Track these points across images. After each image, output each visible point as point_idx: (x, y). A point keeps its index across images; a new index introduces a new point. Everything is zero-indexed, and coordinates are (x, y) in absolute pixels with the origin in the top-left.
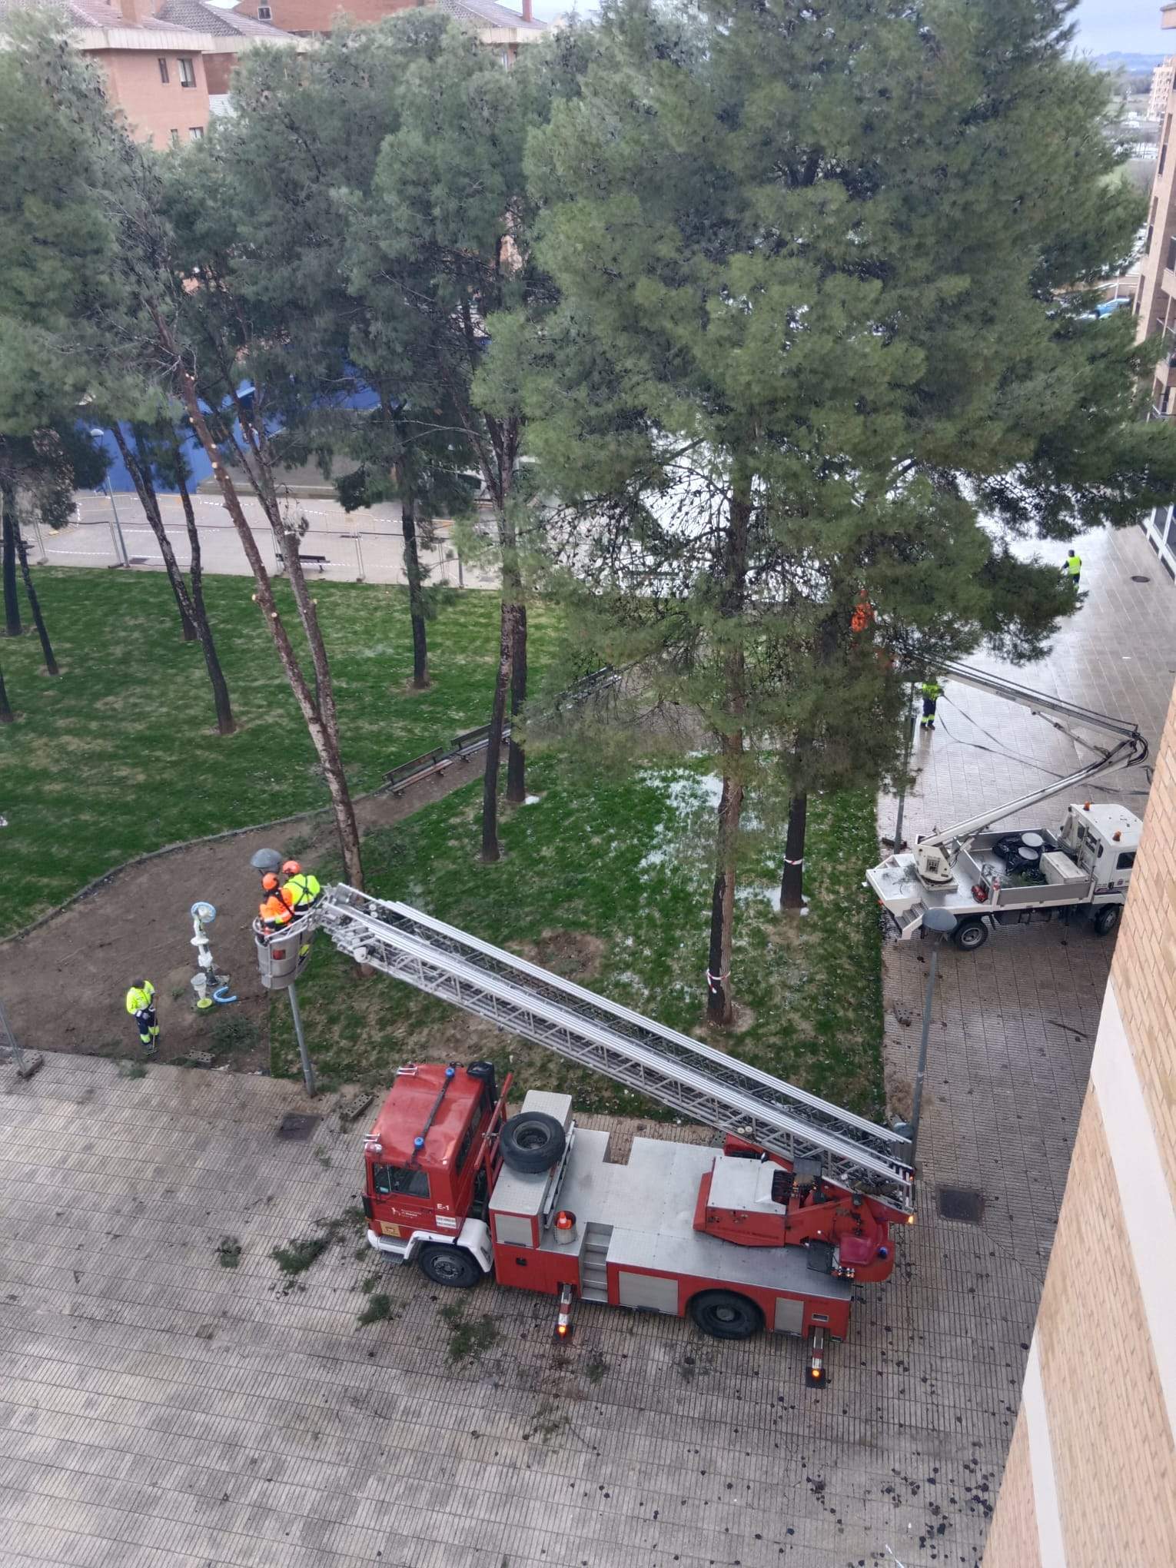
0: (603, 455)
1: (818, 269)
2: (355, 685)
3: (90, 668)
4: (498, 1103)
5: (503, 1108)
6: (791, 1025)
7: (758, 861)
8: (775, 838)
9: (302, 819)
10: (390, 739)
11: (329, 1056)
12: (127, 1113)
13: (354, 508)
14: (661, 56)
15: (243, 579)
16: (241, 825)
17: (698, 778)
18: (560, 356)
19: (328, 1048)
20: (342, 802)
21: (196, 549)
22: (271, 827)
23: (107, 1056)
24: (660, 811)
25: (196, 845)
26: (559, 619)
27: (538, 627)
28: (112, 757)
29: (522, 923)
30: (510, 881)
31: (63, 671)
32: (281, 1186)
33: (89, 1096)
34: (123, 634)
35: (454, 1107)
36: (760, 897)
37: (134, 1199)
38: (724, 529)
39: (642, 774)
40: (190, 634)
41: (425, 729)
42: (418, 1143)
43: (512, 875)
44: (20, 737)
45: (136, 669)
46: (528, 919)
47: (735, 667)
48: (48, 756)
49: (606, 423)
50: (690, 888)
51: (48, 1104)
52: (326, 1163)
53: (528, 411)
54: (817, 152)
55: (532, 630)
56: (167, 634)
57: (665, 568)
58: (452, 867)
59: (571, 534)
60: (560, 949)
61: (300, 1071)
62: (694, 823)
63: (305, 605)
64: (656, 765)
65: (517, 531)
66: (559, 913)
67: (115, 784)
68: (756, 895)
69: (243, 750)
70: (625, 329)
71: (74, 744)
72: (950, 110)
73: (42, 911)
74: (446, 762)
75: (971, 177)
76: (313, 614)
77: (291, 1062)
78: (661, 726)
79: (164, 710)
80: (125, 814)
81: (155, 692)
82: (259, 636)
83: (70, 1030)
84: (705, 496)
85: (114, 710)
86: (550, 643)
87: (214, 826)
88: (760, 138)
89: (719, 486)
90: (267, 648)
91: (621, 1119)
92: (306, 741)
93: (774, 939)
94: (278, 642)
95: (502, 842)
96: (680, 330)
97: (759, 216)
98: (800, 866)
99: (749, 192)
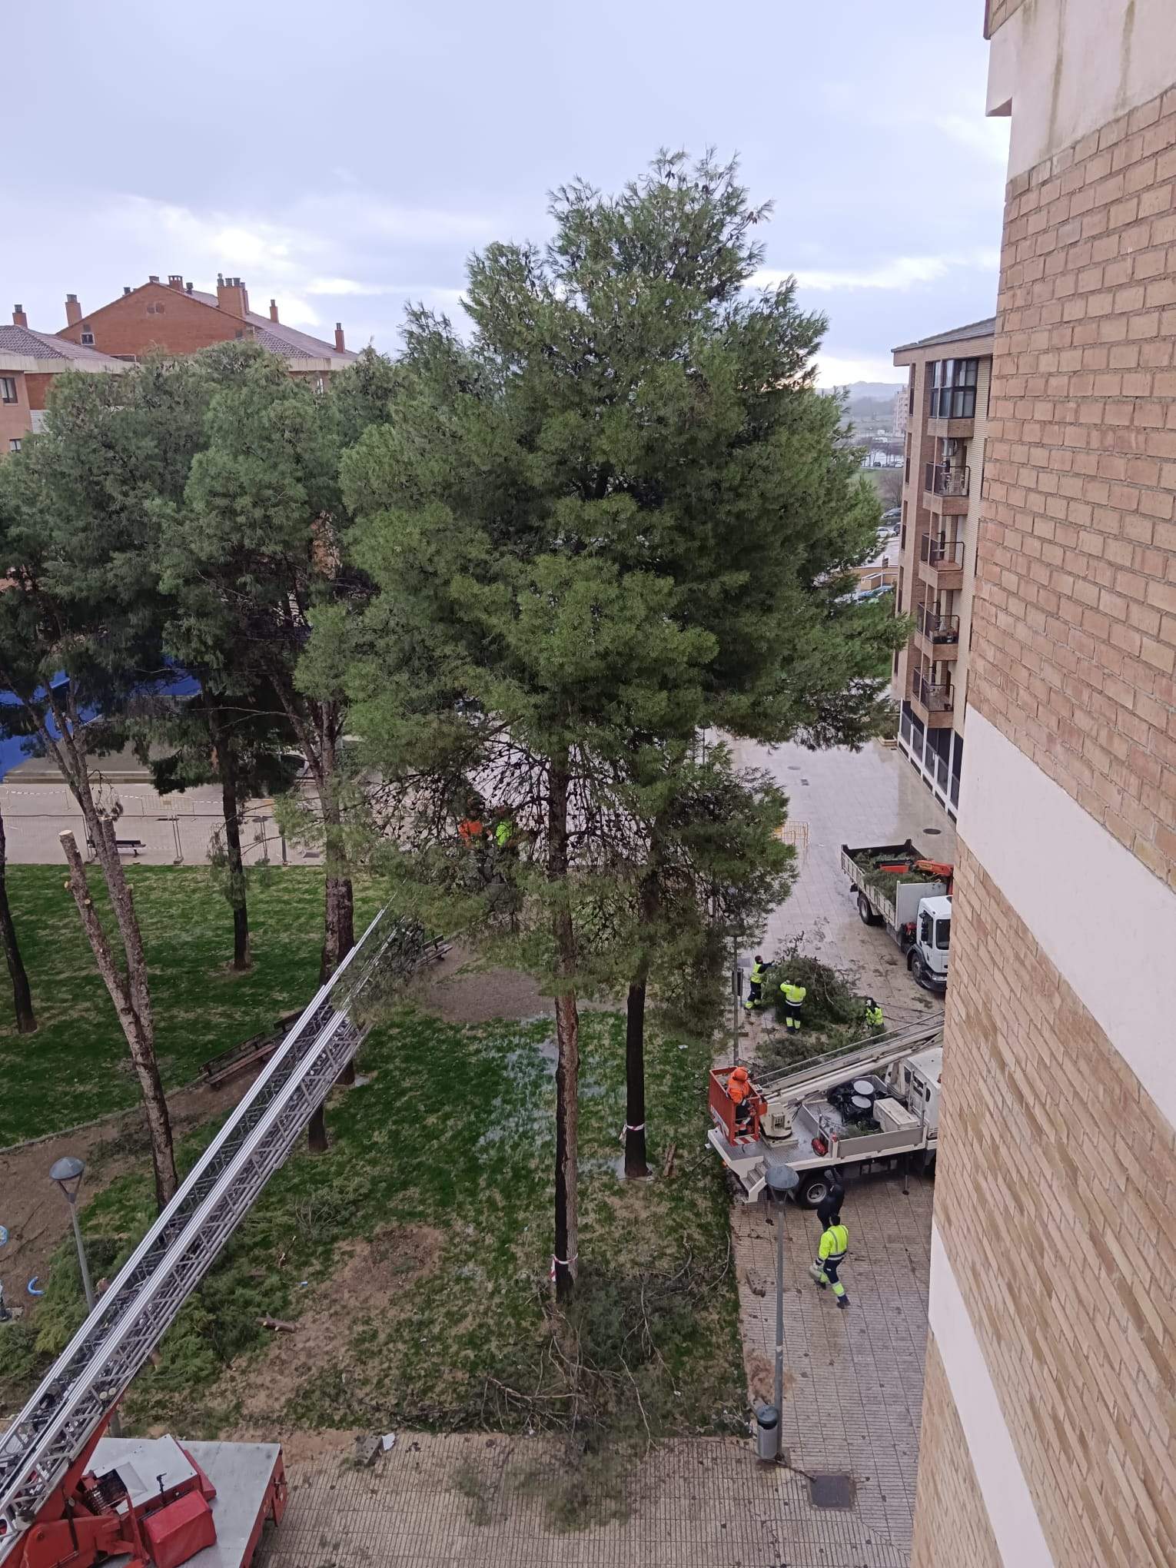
0: (426, 733)
1: (616, 567)
2: (169, 971)
7: (599, 1130)
8: (615, 1103)
9: (107, 1122)
10: (208, 1026)
13: (168, 791)
14: (464, 390)
15: (51, 867)
16: (39, 1132)
17: (535, 1045)
18: (381, 644)
20: (155, 1099)
22: (73, 1133)
24: (497, 1083)
26: (387, 891)
27: (364, 901)
29: (353, 1219)
30: (339, 1173)
36: (604, 1168)
38: (545, 798)
39: (475, 1047)
41: (246, 1013)
43: (341, 1166)
46: (360, 1213)
47: (564, 929)
49: (427, 704)
50: (533, 1164)
53: (350, 693)
54: (606, 470)
55: (359, 903)
59: (396, 808)
60: (396, 1244)
62: (533, 1094)
63: (118, 891)
64: (490, 1034)
65: (341, 807)
66: (394, 1203)
68: (600, 1166)
69: (43, 1050)
70: (441, 620)
72: (718, 436)
74: (267, 1047)
75: (742, 490)
76: (127, 900)
82: (65, 926)
84: (525, 768)
87: (9, 1136)
88: (556, 458)
89: (538, 758)
90: (77, 938)
91: (468, 1436)
92: (116, 1035)
93: (621, 1213)
94: (89, 929)
95: (331, 1130)
96: (494, 621)
97: (559, 523)
98: (642, 1131)
99: (549, 503)
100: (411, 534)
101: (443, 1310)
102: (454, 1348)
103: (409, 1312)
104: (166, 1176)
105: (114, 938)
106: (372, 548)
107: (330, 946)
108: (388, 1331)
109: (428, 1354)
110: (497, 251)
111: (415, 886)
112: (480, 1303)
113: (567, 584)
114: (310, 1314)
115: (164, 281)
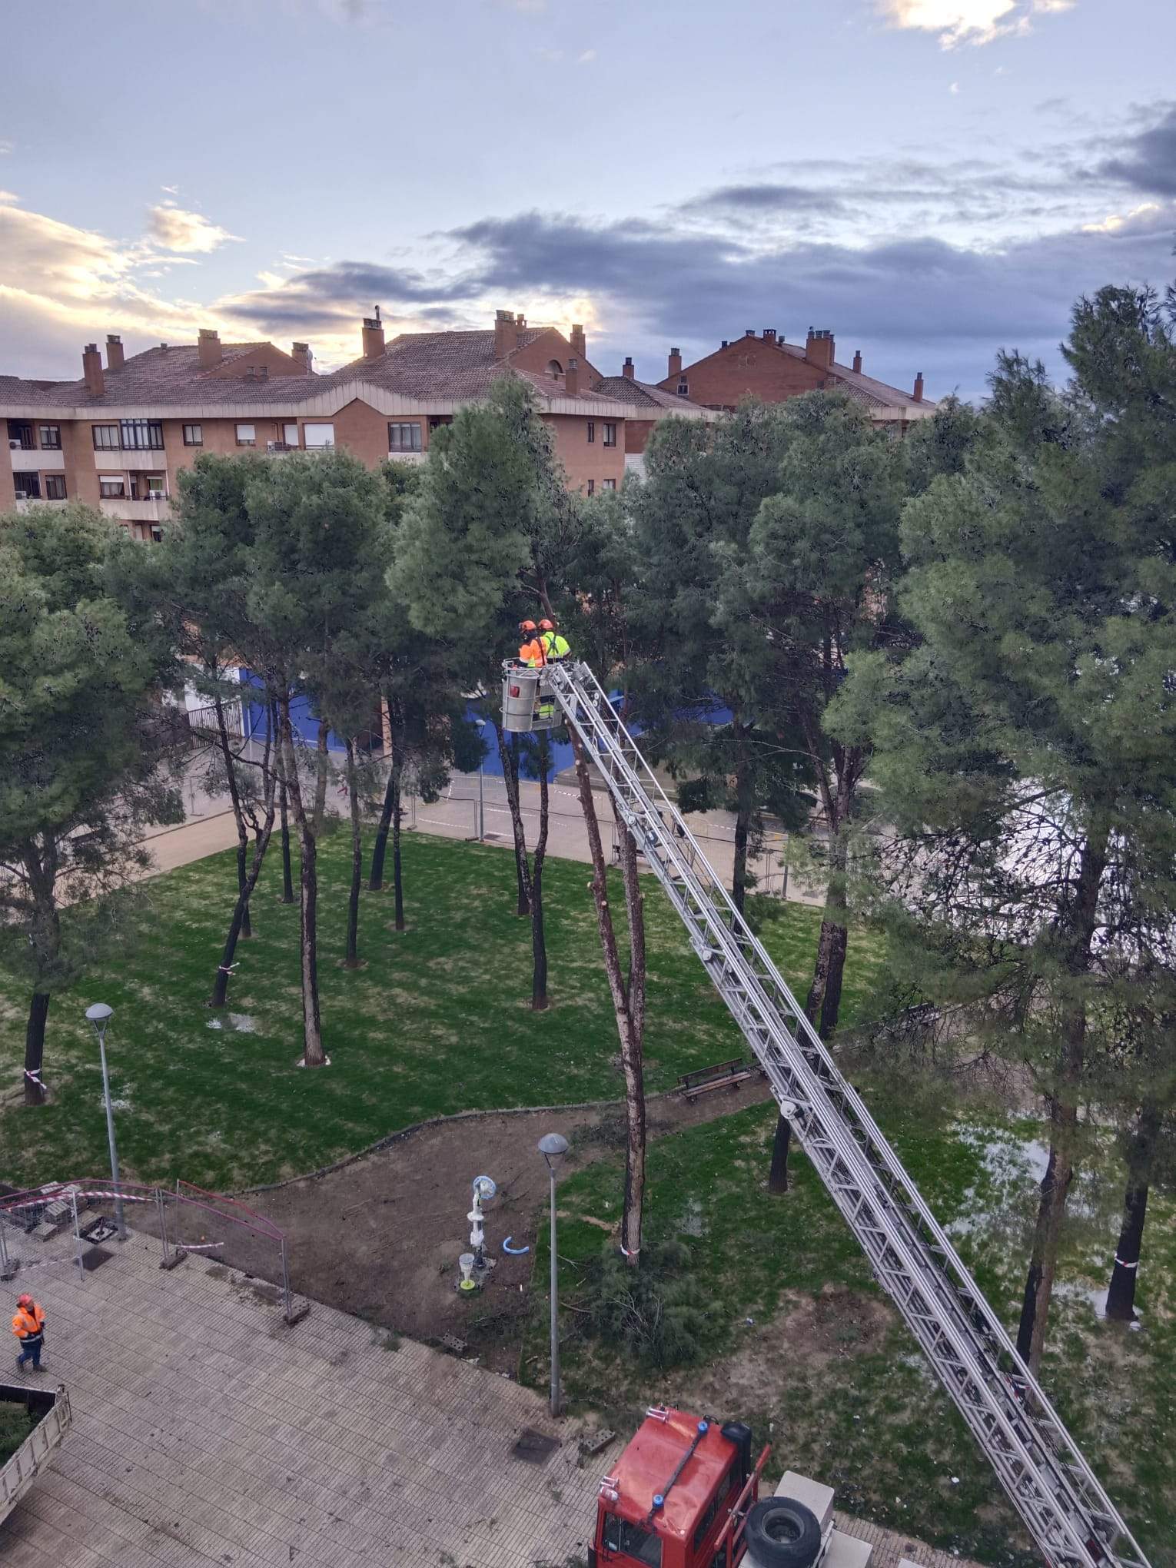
0: (949, 792)
2: (665, 980)
3: (431, 928)
4: (751, 1478)
5: (755, 1485)
6: (1106, 1464)
7: (1083, 1255)
8: (1107, 1231)
9: (592, 1108)
10: (691, 1040)
11: (578, 1375)
12: (374, 1386)
13: (690, 811)
14: (1049, 439)
15: (580, 864)
16: (534, 1103)
17: (1020, 1143)
18: (915, 695)
19: (579, 1365)
20: (636, 1099)
21: (544, 834)
22: (563, 1111)
23: (368, 1320)
24: (972, 1173)
25: (490, 1115)
26: (880, 946)
27: (857, 950)
28: (433, 1015)
29: (803, 1271)
30: (795, 1219)
31: (407, 928)
32: (506, 1511)
33: (342, 1359)
34: (466, 901)
35: (702, 1469)
36: (1081, 1298)
37: (363, 1484)
38: (1074, 882)
39: (952, 1127)
40: (523, 910)
41: (728, 1036)
42: (657, 1502)
43: (798, 1212)
44: (358, 983)
45: (470, 935)
46: (810, 1266)
47: (1074, 1030)
48: (378, 1005)
49: (956, 762)
50: (1000, 1270)
51: (304, 1357)
52: (557, 1496)
53: (876, 742)
55: (851, 952)
56: (503, 906)
57: (1004, 910)
58: (735, 1190)
59: (906, 865)
60: (843, 1309)
61: (548, 1384)
62: (1010, 1195)
63: (634, 898)
64: (971, 1119)
65: (849, 854)
66: (845, 1267)
67: (430, 1042)
68: (1077, 1295)
69: (550, 1028)
70: (985, 677)
71: (403, 997)
73: (341, 1155)
74: (744, 1075)
76: (638, 908)
77: (541, 1371)
78: (984, 1079)
79: (487, 977)
80: (432, 1072)
81: (482, 959)
82: (584, 920)
83: (340, 1284)
84: (1055, 845)
85: (444, 970)
86: (868, 968)
87: (510, 1099)
88: (1145, 514)
89: (1072, 837)
90: (591, 933)
91: (889, 1532)
92: (611, 1029)
93: (1095, 1352)
94: (602, 929)
95: (792, 1172)
96: (1046, 681)
97: (1138, 584)
98: (1134, 1270)
99: (1129, 562)
100: (966, 586)
101: (882, 1394)
102: (887, 1437)
103: (845, 1384)
104: (635, 1174)
105: (621, 939)
106: (922, 599)
107: (817, 989)
108: (822, 1395)
109: (859, 1433)
110: (1108, 294)
111: (917, 950)
112: (921, 1399)
113: (1137, 650)
114: (748, 1352)
115: (759, 335)
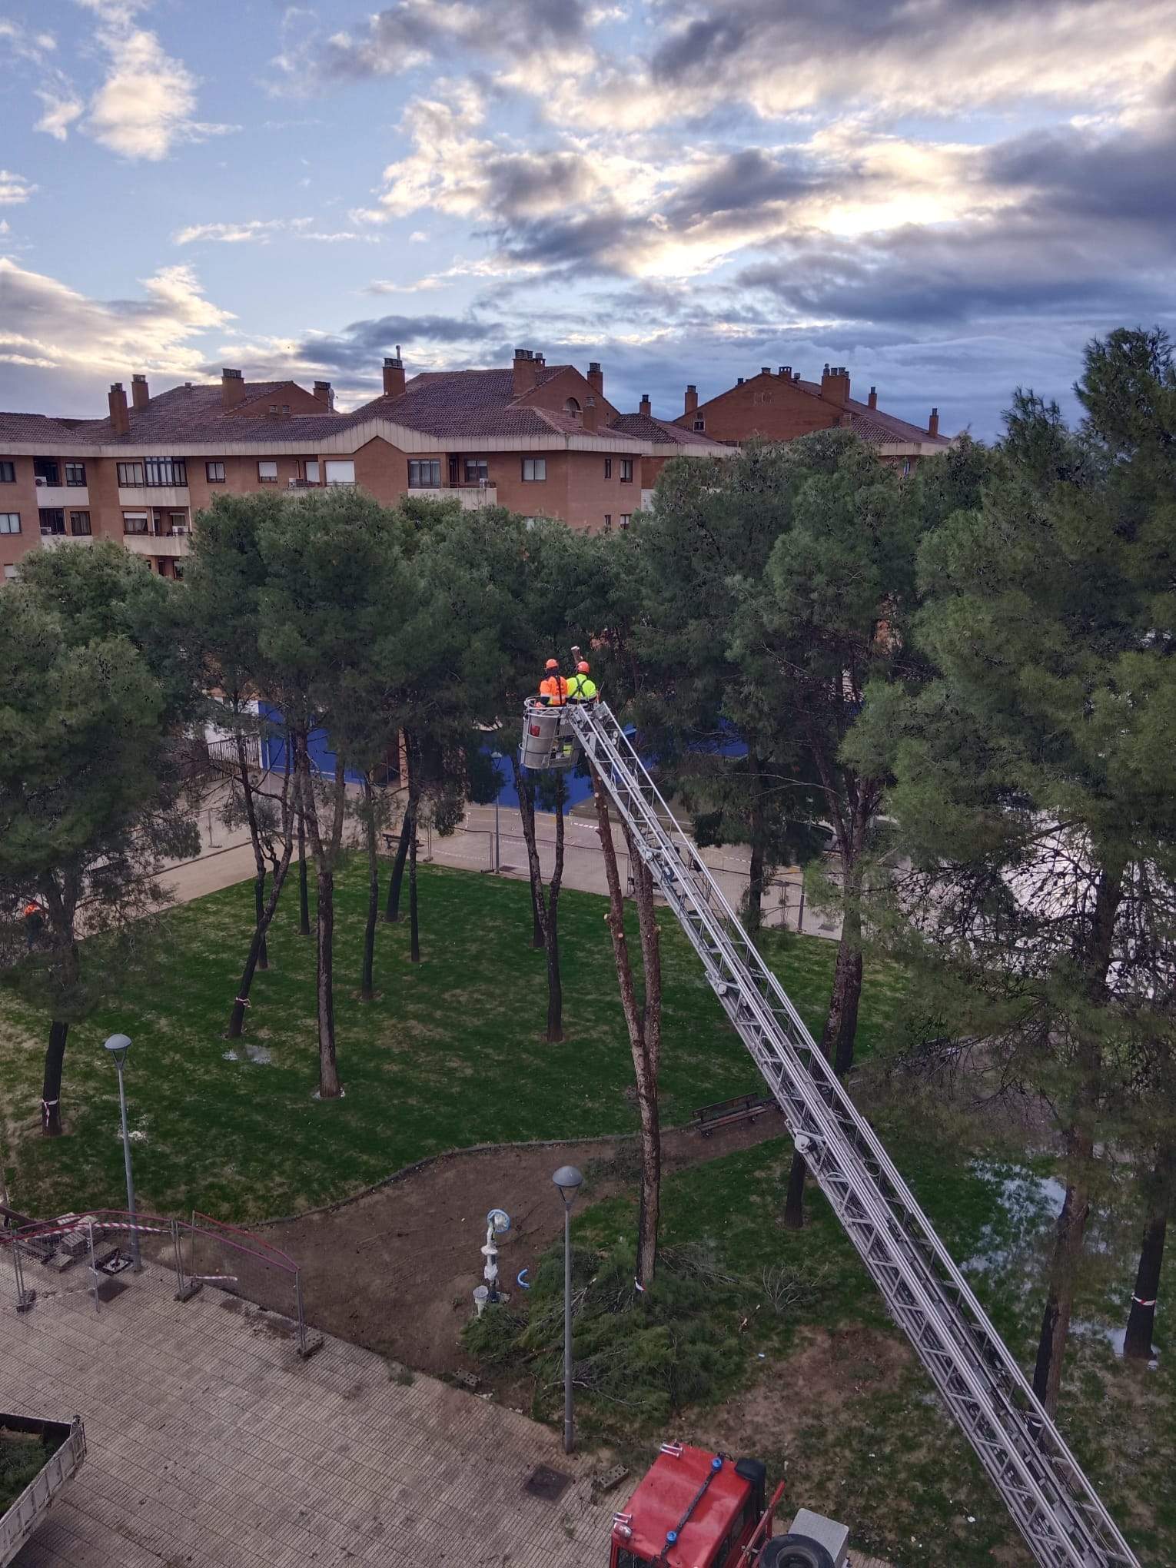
0: (968, 825)
2: (680, 1013)
3: (446, 960)
4: (765, 1515)
5: (769, 1522)
6: (1124, 1505)
7: (1101, 1293)
8: (1125, 1269)
9: (607, 1142)
10: (707, 1075)
11: (591, 1411)
12: (387, 1421)
13: (705, 846)
14: (1062, 477)
15: (595, 896)
16: (550, 1136)
18: (931, 728)
20: (651, 1132)
21: (560, 866)
22: (577, 1144)
23: (382, 1354)
24: (989, 1210)
25: (504, 1148)
26: (897, 979)
27: (873, 983)
28: (447, 1047)
31: (423, 959)
32: (519, 1547)
33: (355, 1393)
34: (481, 933)
35: (716, 1505)
36: (1099, 1337)
37: (375, 1518)
38: (1089, 915)
40: (539, 941)
41: (743, 1070)
42: (671, 1539)
43: (813, 1248)
44: (375, 1016)
45: (485, 967)
46: (826, 1303)
48: (394, 1037)
49: (974, 795)
50: (1017, 1308)
51: (317, 1391)
52: (570, 1533)
53: (896, 773)
55: (867, 986)
56: (518, 939)
57: (1019, 944)
58: (751, 1225)
59: (922, 899)
60: (858, 1347)
61: (561, 1420)
62: (1028, 1232)
63: (650, 931)
64: (989, 1155)
65: (865, 887)
66: (861, 1304)
67: (444, 1074)
68: (1095, 1333)
69: (564, 1060)
70: (1000, 710)
71: (418, 1029)
73: (356, 1188)
74: (759, 1109)
76: (654, 941)
77: (554, 1407)
79: (502, 1009)
80: (447, 1105)
81: (497, 991)
82: (599, 952)
83: (354, 1317)
84: (1070, 879)
85: (459, 1002)
86: (885, 1002)
87: (525, 1132)
88: (1157, 550)
89: (1087, 871)
90: (607, 965)
92: (627, 1062)
93: (1113, 1391)
94: (618, 962)
95: (807, 1208)
96: (1062, 715)
97: (1151, 620)
98: (1152, 1308)
99: (1142, 598)
100: (982, 620)
101: (898, 1432)
102: (903, 1476)
103: (860, 1422)
104: (650, 1209)
105: (637, 972)
106: (940, 631)
107: (832, 1022)
108: (837, 1433)
109: (874, 1472)
110: (1120, 336)
112: (937, 1437)
113: (1150, 685)
114: (763, 1389)
115: (775, 371)
